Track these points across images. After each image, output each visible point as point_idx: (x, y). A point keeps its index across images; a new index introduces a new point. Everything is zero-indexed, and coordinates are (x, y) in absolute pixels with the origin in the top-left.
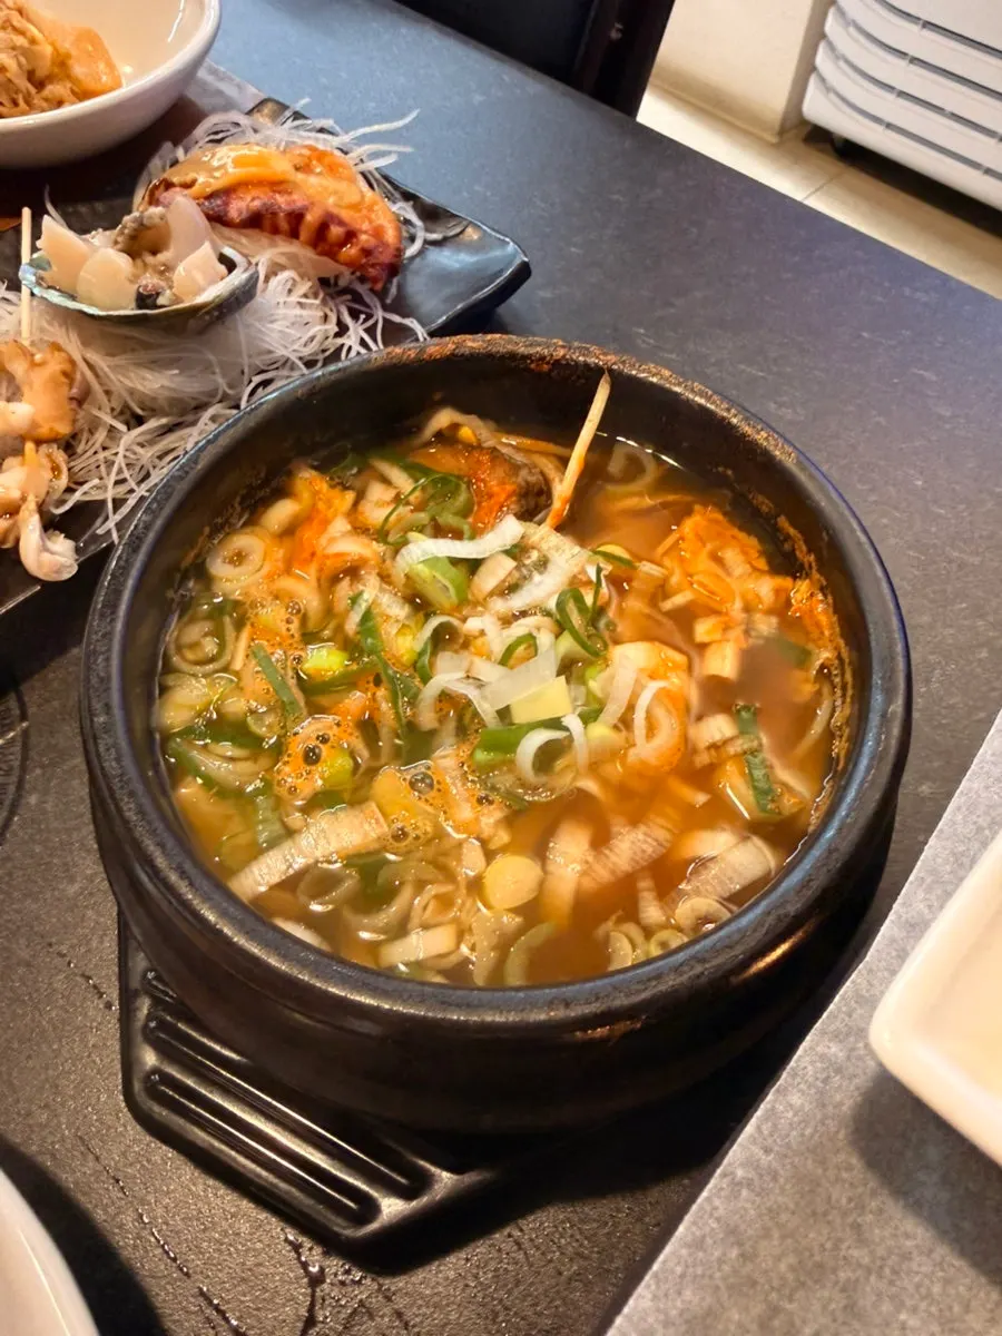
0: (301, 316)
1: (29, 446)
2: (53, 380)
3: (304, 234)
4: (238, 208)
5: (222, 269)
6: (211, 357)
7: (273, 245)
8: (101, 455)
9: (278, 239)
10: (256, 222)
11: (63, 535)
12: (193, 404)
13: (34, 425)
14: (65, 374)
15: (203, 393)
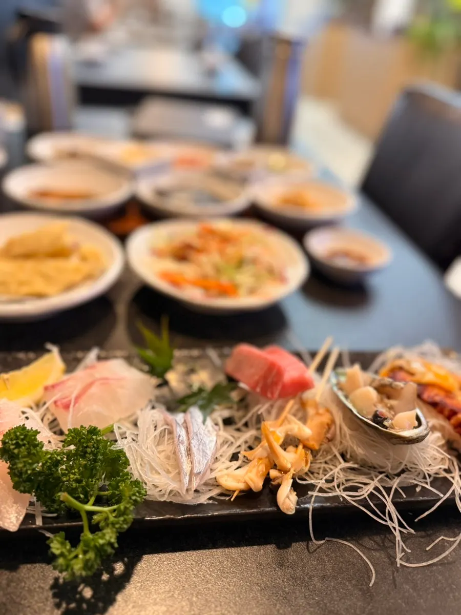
0: (436, 455)
1: (301, 447)
2: (322, 425)
3: (454, 420)
4: (428, 395)
5: (416, 423)
6: (391, 453)
7: (437, 418)
8: (323, 465)
9: (441, 417)
10: (435, 405)
11: (295, 493)
12: (370, 465)
13: (308, 440)
14: (328, 425)
15: (378, 465)
